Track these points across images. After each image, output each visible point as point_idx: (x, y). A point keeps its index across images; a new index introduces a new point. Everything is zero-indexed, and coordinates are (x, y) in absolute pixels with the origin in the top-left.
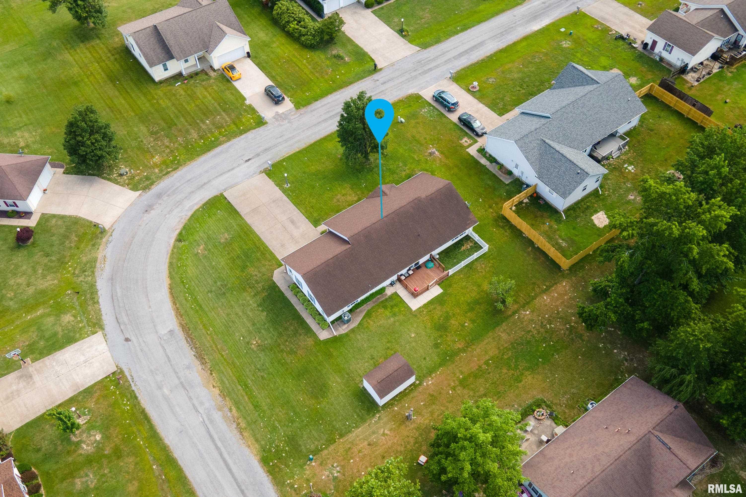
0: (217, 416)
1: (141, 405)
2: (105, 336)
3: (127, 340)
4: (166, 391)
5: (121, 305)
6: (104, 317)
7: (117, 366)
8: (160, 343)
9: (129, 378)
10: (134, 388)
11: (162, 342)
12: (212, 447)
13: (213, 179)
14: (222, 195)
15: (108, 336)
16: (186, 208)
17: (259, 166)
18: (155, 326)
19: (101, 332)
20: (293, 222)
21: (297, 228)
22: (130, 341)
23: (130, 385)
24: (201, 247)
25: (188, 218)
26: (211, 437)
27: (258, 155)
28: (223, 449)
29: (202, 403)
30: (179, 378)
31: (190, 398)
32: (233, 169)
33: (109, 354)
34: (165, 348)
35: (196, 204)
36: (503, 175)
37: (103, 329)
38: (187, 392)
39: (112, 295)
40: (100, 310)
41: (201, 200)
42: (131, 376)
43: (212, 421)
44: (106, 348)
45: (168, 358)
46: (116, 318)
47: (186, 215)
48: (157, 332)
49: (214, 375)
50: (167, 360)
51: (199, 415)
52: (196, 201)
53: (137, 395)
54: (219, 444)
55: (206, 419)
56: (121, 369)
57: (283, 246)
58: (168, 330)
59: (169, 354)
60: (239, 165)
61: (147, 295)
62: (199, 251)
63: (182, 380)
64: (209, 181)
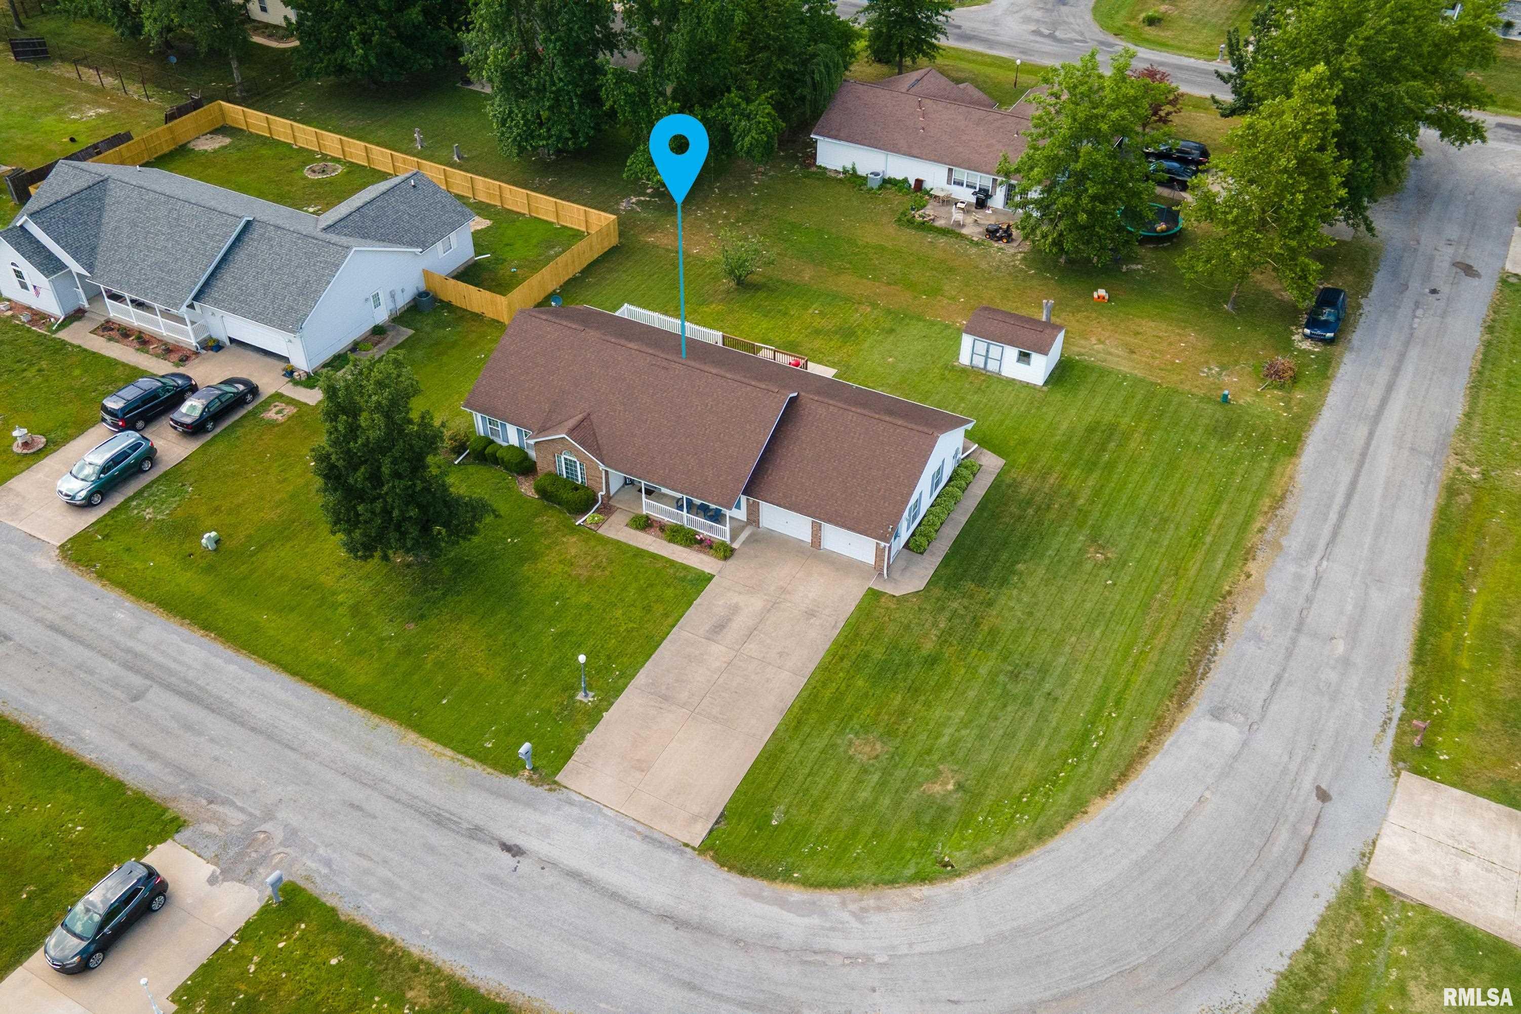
0: (1293, 543)
1: (1411, 674)
2: (1366, 856)
3: (1323, 796)
4: (1340, 647)
5: (1259, 876)
6: (1329, 895)
7: (1398, 775)
8: (1263, 717)
9: (1391, 731)
10: (1399, 711)
11: (1255, 717)
12: (1348, 523)
13: (645, 911)
14: (703, 849)
15: (1359, 846)
16: (815, 920)
17: (529, 804)
18: (1235, 758)
19: (1369, 875)
20: (719, 628)
21: (735, 609)
22: (1318, 788)
23: (1400, 719)
24: (937, 788)
25: (850, 894)
26: (1335, 534)
27: (476, 833)
28: (1336, 507)
29: (1299, 577)
30: (1294, 641)
31: (1309, 600)
32: (574, 875)
33: (1392, 812)
34: (1261, 703)
35: (783, 903)
36: (388, 339)
37: (1356, 873)
38: (1305, 613)
39: (1257, 921)
40: (1323, 922)
41: (758, 897)
42: (1384, 731)
43: (1311, 548)
44: (1387, 829)
45: (1275, 685)
46: (1300, 861)
47: (844, 904)
48: (1245, 744)
49: (1227, 588)
50: (1282, 685)
51: (1320, 569)
52: (774, 911)
53: (1403, 693)
54: (1333, 517)
55: (1317, 556)
56: (1394, 763)
57: (811, 614)
58: (1216, 724)
59: (1267, 687)
60: (545, 864)
61: (1176, 829)
62: (950, 787)
63: (1290, 633)
64: (665, 917)
